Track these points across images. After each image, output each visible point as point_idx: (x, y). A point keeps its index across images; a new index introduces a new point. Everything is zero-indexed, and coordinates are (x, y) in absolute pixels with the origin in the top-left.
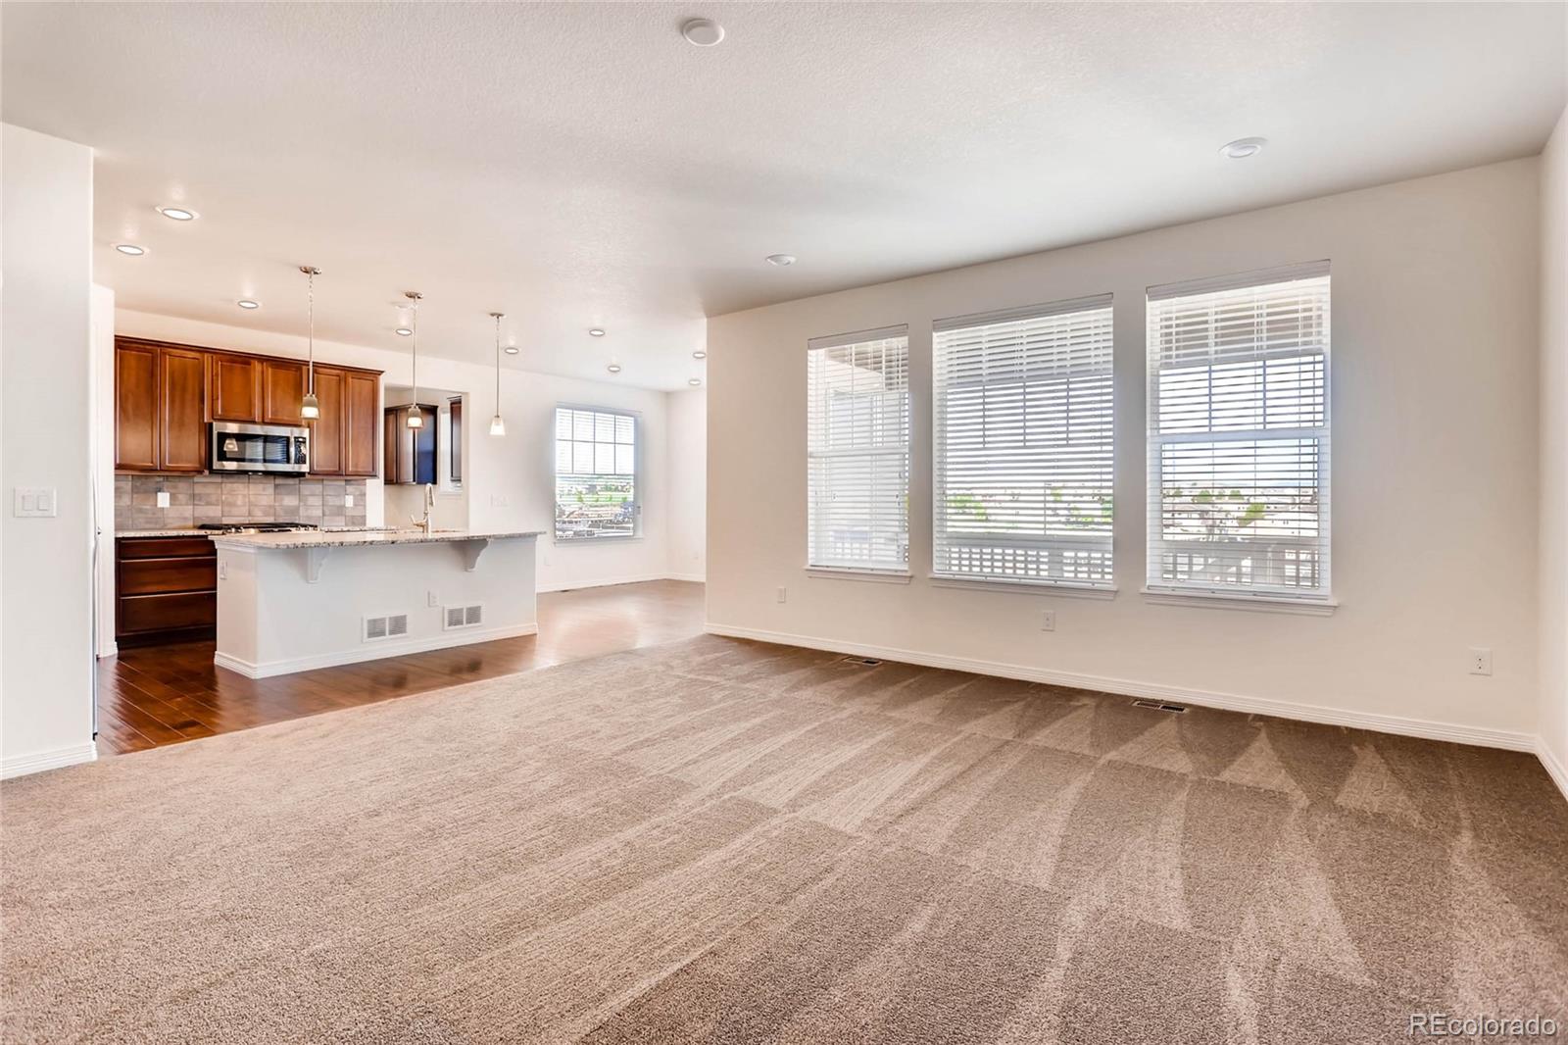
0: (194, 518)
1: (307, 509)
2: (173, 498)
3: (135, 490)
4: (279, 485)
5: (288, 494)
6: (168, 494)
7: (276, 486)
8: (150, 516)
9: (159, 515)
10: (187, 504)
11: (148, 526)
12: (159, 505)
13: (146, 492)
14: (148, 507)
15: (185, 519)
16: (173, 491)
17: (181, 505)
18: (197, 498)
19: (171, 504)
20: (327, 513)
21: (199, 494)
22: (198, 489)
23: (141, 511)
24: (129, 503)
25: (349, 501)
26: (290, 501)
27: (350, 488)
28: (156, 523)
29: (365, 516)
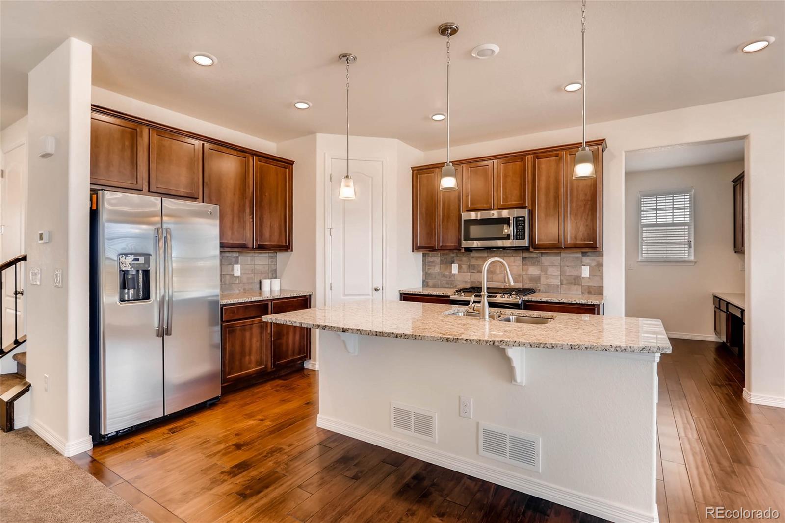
0: (471, 282)
1: (547, 278)
2: (460, 267)
3: (442, 262)
4: (526, 258)
5: (533, 264)
6: (457, 265)
7: (524, 258)
8: (448, 279)
9: (453, 278)
10: (467, 272)
11: (447, 286)
12: (452, 273)
13: (446, 263)
14: (447, 273)
15: (466, 282)
16: (460, 263)
17: (464, 272)
18: (472, 267)
19: (458, 272)
20: (565, 282)
21: (474, 265)
22: (474, 262)
23: (444, 276)
24: (439, 271)
25: (585, 272)
26: (533, 271)
27: (586, 260)
28: (451, 284)
29: (603, 287)
